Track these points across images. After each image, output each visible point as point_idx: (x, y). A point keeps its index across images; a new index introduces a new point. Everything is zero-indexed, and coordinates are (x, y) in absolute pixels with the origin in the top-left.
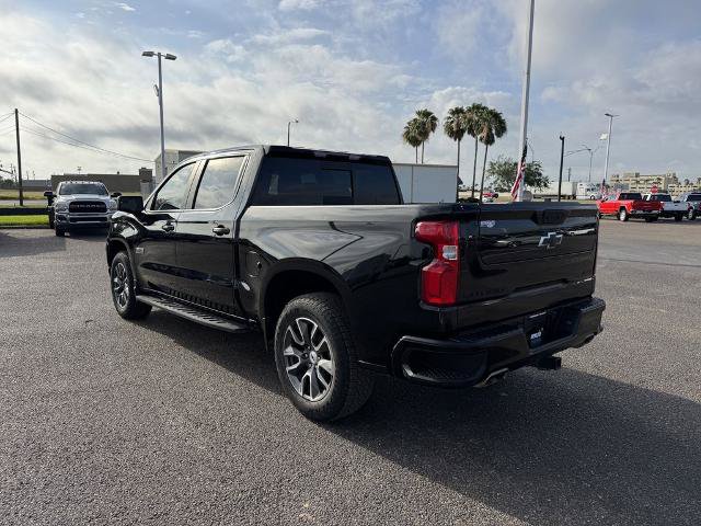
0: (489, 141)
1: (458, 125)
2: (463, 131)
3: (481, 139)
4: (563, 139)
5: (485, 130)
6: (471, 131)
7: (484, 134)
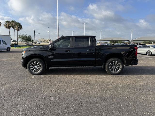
0: (18, 30)
1: (9, 25)
2: (10, 27)
3: (16, 29)
4: (34, 31)
5: (17, 27)
6: (13, 27)
7: (17, 28)
